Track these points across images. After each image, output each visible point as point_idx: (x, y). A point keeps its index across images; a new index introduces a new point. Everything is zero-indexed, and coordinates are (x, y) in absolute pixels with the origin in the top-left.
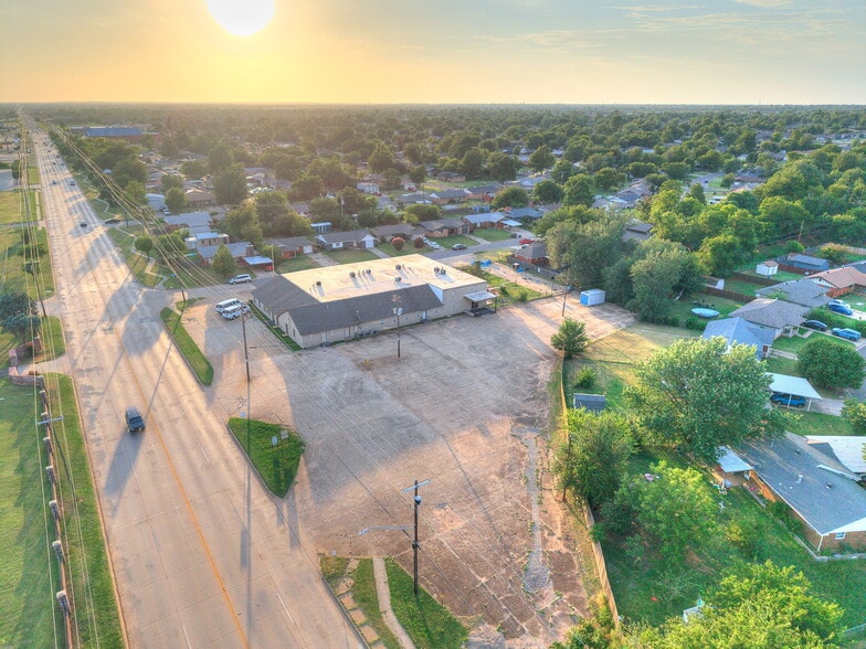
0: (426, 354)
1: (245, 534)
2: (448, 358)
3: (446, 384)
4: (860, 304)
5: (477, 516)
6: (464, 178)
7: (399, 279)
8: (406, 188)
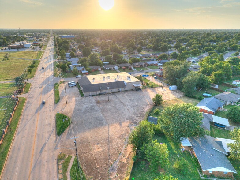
0: (116, 100)
1: (45, 144)
2: (122, 102)
3: (117, 109)
5: (106, 148)
6: (153, 51)
7: (116, 79)
8: (135, 53)
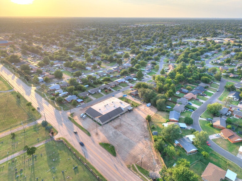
2: (129, 124)
4: (193, 102)
5: (144, 155)
6: (109, 62)
7: (114, 106)
